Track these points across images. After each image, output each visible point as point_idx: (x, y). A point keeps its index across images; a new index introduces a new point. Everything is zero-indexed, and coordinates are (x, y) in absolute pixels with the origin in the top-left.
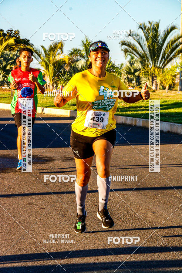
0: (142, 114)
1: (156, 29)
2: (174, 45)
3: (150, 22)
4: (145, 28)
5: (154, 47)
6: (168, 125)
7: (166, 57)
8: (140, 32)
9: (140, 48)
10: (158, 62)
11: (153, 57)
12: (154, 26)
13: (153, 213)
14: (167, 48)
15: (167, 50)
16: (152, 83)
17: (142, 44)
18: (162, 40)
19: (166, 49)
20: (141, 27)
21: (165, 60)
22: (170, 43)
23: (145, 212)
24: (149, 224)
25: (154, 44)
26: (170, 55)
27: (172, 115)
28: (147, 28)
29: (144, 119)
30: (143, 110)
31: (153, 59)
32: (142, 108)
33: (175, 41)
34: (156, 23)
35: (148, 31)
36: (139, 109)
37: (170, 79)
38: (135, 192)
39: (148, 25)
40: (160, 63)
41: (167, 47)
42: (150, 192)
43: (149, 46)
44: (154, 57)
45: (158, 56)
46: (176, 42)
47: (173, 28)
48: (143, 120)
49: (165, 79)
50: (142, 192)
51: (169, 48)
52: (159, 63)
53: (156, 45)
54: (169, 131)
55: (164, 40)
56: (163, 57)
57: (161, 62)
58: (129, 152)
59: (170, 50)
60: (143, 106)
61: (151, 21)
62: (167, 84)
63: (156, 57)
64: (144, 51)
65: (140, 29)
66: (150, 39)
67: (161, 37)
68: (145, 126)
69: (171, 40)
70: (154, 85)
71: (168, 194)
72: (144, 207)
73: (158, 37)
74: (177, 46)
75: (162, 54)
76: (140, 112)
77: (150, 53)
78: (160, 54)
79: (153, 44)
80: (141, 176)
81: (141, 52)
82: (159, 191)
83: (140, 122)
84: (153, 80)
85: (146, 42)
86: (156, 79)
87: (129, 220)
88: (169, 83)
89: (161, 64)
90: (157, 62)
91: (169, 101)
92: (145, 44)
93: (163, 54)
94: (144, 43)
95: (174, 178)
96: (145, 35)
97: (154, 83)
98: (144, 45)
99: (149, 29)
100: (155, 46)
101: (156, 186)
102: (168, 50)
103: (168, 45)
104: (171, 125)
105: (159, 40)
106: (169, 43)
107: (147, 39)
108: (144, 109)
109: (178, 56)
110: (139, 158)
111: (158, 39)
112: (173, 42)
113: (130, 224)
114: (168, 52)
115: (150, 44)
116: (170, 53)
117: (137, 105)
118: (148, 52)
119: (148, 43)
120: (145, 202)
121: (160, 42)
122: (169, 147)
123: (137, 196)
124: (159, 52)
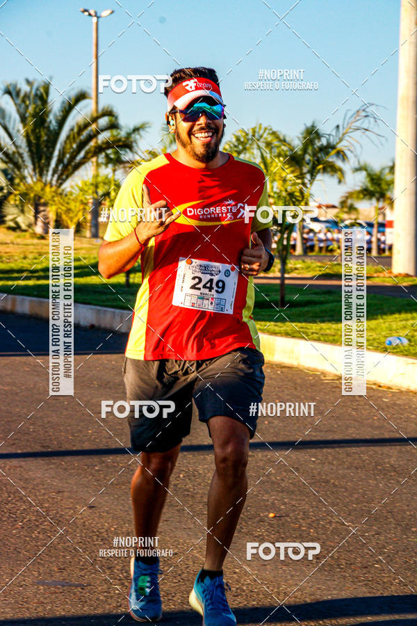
0: (27, 287)
1: (42, 97)
2: (85, 133)
3: (28, 82)
4: (18, 93)
5: (38, 138)
6: (91, 310)
7: (66, 161)
8: (7, 103)
9: (7, 139)
10: (47, 171)
11: (36, 160)
12: (37, 89)
13: (91, 507)
14: (68, 142)
15: (68, 146)
16: (36, 218)
17: (11, 130)
18: (56, 122)
19: (65, 142)
20: (8, 92)
21: (65, 167)
22: (76, 130)
23: (71, 505)
24: (85, 531)
25: (40, 132)
26: (76, 156)
27: (97, 290)
28: (22, 94)
29: (34, 299)
30: (27, 278)
31: (37, 165)
32: (25, 274)
33: (86, 125)
34: (43, 84)
35: (24, 101)
36: (16, 275)
37: (79, 211)
38: (40, 461)
39: (25, 88)
40: (53, 175)
41: (68, 137)
42: (76, 461)
43: (27, 136)
44: (40, 159)
45: (49, 159)
46: (89, 128)
47: (81, 97)
48: (31, 301)
49: (69, 210)
50: (55, 460)
51: (72, 140)
52: (50, 172)
53: (43, 133)
54: (92, 326)
55: (61, 123)
56: (60, 161)
57: (55, 171)
58: (9, 372)
59: (74, 146)
60: (25, 268)
61: (31, 79)
62: (71, 221)
63: (43, 161)
64: (17, 147)
65: (7, 97)
66: (29, 119)
67: (55, 116)
68: (37, 314)
69: (77, 124)
70: (40, 224)
71: (116, 464)
72: (66, 494)
73: (48, 116)
74: (91, 137)
75: (56, 153)
76: (22, 283)
77: (30, 151)
78: (52, 153)
79: (37, 131)
80: (47, 425)
81: (9, 147)
82: (95, 459)
83: (25, 305)
84: (37, 212)
85: (20, 126)
86: (44, 211)
87: (37, 523)
88: (75, 220)
89: (56, 176)
90: (45, 172)
91: (85, 258)
92: (18, 131)
93: (59, 156)
94: (16, 129)
95: (122, 429)
96: (18, 111)
97: (41, 219)
98: (15, 131)
99: (27, 96)
100: (40, 137)
101: (87, 446)
102: (71, 147)
103: (72, 133)
104: (99, 310)
105: (51, 122)
106: (72, 130)
107: (23, 119)
108: (30, 275)
109: (94, 159)
110: (35, 385)
111: (48, 120)
112: (82, 128)
113: (39, 533)
114: (72, 150)
115: (30, 131)
116: (75, 153)
117: (13, 265)
118: (24, 150)
119: (24, 127)
120: (67, 483)
121: (52, 128)
122: (98, 359)
123: (47, 470)
124: (51, 149)
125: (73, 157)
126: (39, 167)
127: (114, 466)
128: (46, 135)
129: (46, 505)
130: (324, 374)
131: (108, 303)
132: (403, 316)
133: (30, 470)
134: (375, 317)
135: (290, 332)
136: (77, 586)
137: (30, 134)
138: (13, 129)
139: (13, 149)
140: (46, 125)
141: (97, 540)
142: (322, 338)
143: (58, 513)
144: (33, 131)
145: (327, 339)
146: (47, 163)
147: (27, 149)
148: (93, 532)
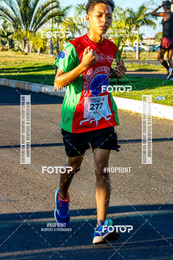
0: (15, 76)
2: (45, 10)
5: (25, 12)
7: (37, 21)
9: (13, 13)
10: (30, 26)
11: (25, 21)
13: (25, 169)
14: (38, 13)
15: (38, 15)
16: (25, 46)
17: (14, 9)
18: (33, 5)
19: (37, 14)
21: (37, 24)
22: (41, 8)
24: (20, 179)
25: (26, 9)
26: (41, 19)
27: (43, 77)
29: (17, 81)
30: (16, 72)
31: (25, 23)
32: (15, 70)
33: (45, 7)
36: (11, 71)
37: (41, 43)
38: (8, 150)
40: (32, 28)
41: (38, 12)
43: (21, 11)
44: (26, 21)
45: (30, 21)
46: (47, 7)
48: (16, 82)
49: (37, 43)
51: (39, 13)
54: (40, 92)
55: (35, 6)
56: (35, 21)
57: (32, 26)
58: (2, 112)
59: (41, 15)
60: (16, 68)
62: (38, 47)
63: (27, 22)
64: (16, 16)
66: (22, 4)
67: (32, 2)
68: (18, 87)
69: (42, 6)
70: (27, 48)
71: (38, 151)
72: (15, 163)
73: (29, 2)
74: (47, 11)
75: (33, 18)
76: (13, 74)
77: (22, 17)
78: (31, 19)
79: (25, 9)
80: (14, 134)
81: (13, 16)
83: (13, 83)
84: (25, 43)
85: (18, 7)
86: (28, 42)
87: (2, 176)
88: (40, 47)
89: (33, 28)
90: (28, 26)
91: (40, 64)
92: (17, 9)
93: (34, 19)
94: (16, 8)
95: (44, 136)
97: (27, 46)
98: (16, 9)
102: (39, 15)
103: (39, 10)
105: (30, 5)
106: (39, 8)
107: (19, 4)
108: (17, 70)
109: (49, 21)
110: (12, 118)
111: (29, 4)
113: (2, 179)
114: (39, 17)
115: (22, 9)
116: (41, 18)
117: (11, 67)
118: (20, 17)
119: (19, 7)
120: (17, 159)
121: (31, 7)
122: (40, 107)
123: (10, 153)
124: (31, 17)
125: (40, 20)
126: (26, 24)
127: (38, 152)
128: (29, 10)
129: (7, 168)
130: (131, 112)
131: (47, 83)
132: (166, 87)
133: (3, 153)
134: (155, 88)
135: (118, 95)
136: (13, 201)
137: (22, 10)
138: (15, 8)
139: (15, 16)
140: (29, 6)
141: (25, 182)
142: (131, 97)
143: (11, 171)
144: (23, 9)
145: (132, 98)
146: (29, 22)
147: (21, 17)
148: (24, 179)
